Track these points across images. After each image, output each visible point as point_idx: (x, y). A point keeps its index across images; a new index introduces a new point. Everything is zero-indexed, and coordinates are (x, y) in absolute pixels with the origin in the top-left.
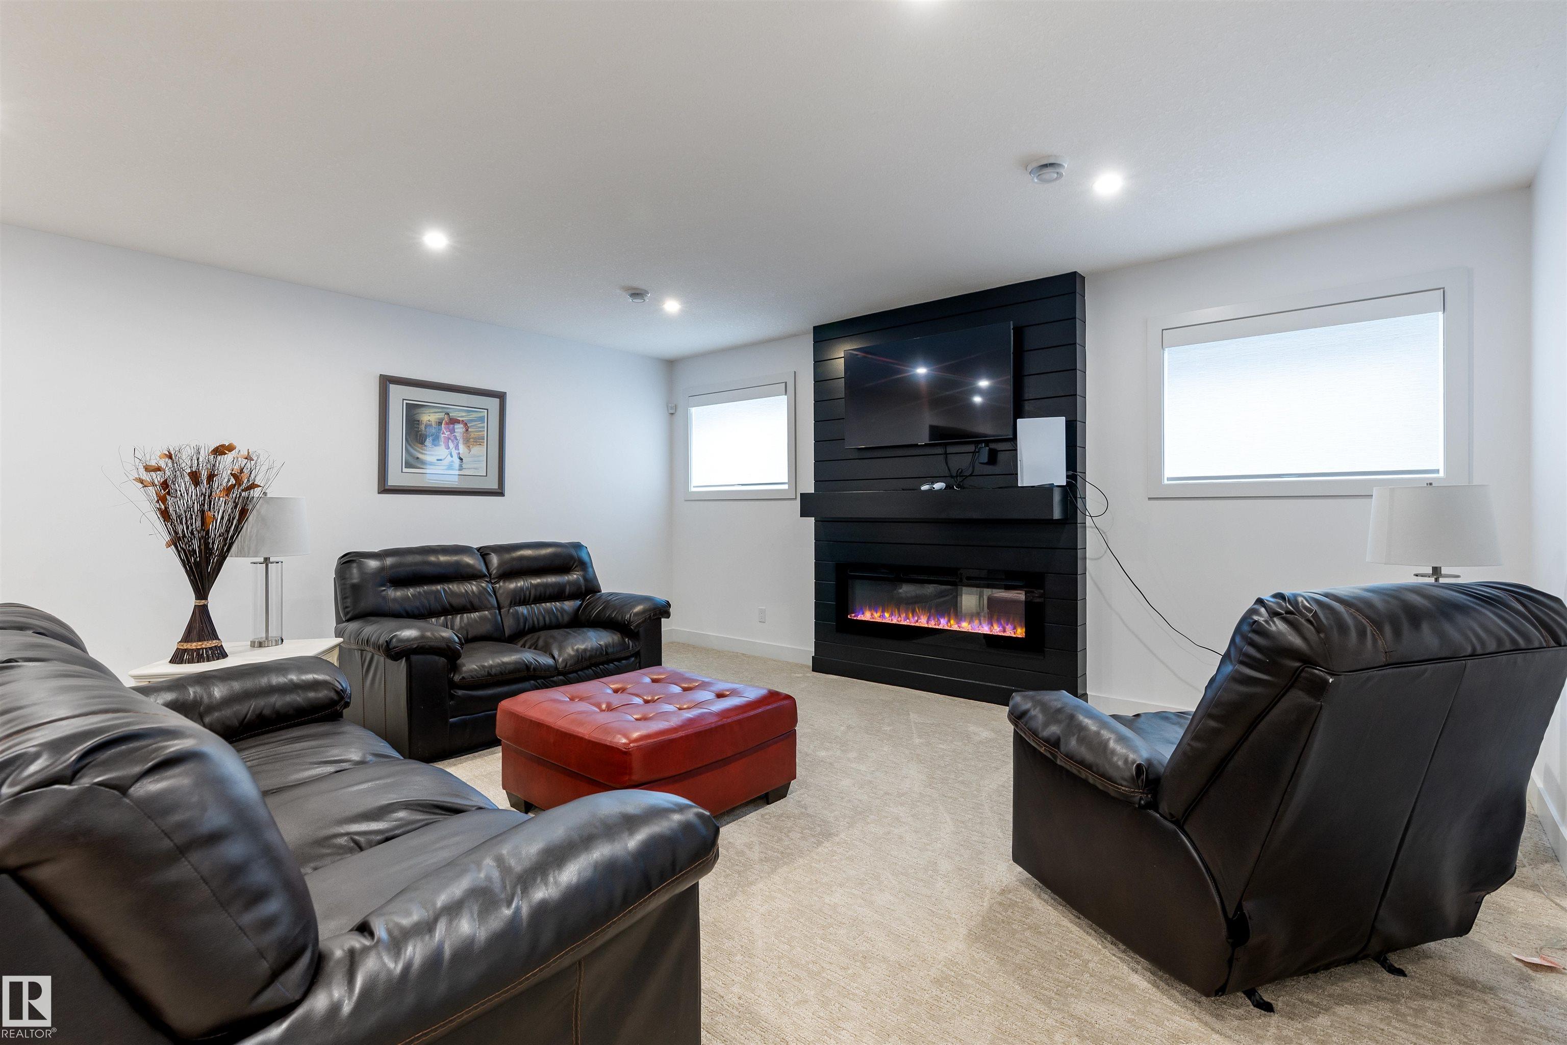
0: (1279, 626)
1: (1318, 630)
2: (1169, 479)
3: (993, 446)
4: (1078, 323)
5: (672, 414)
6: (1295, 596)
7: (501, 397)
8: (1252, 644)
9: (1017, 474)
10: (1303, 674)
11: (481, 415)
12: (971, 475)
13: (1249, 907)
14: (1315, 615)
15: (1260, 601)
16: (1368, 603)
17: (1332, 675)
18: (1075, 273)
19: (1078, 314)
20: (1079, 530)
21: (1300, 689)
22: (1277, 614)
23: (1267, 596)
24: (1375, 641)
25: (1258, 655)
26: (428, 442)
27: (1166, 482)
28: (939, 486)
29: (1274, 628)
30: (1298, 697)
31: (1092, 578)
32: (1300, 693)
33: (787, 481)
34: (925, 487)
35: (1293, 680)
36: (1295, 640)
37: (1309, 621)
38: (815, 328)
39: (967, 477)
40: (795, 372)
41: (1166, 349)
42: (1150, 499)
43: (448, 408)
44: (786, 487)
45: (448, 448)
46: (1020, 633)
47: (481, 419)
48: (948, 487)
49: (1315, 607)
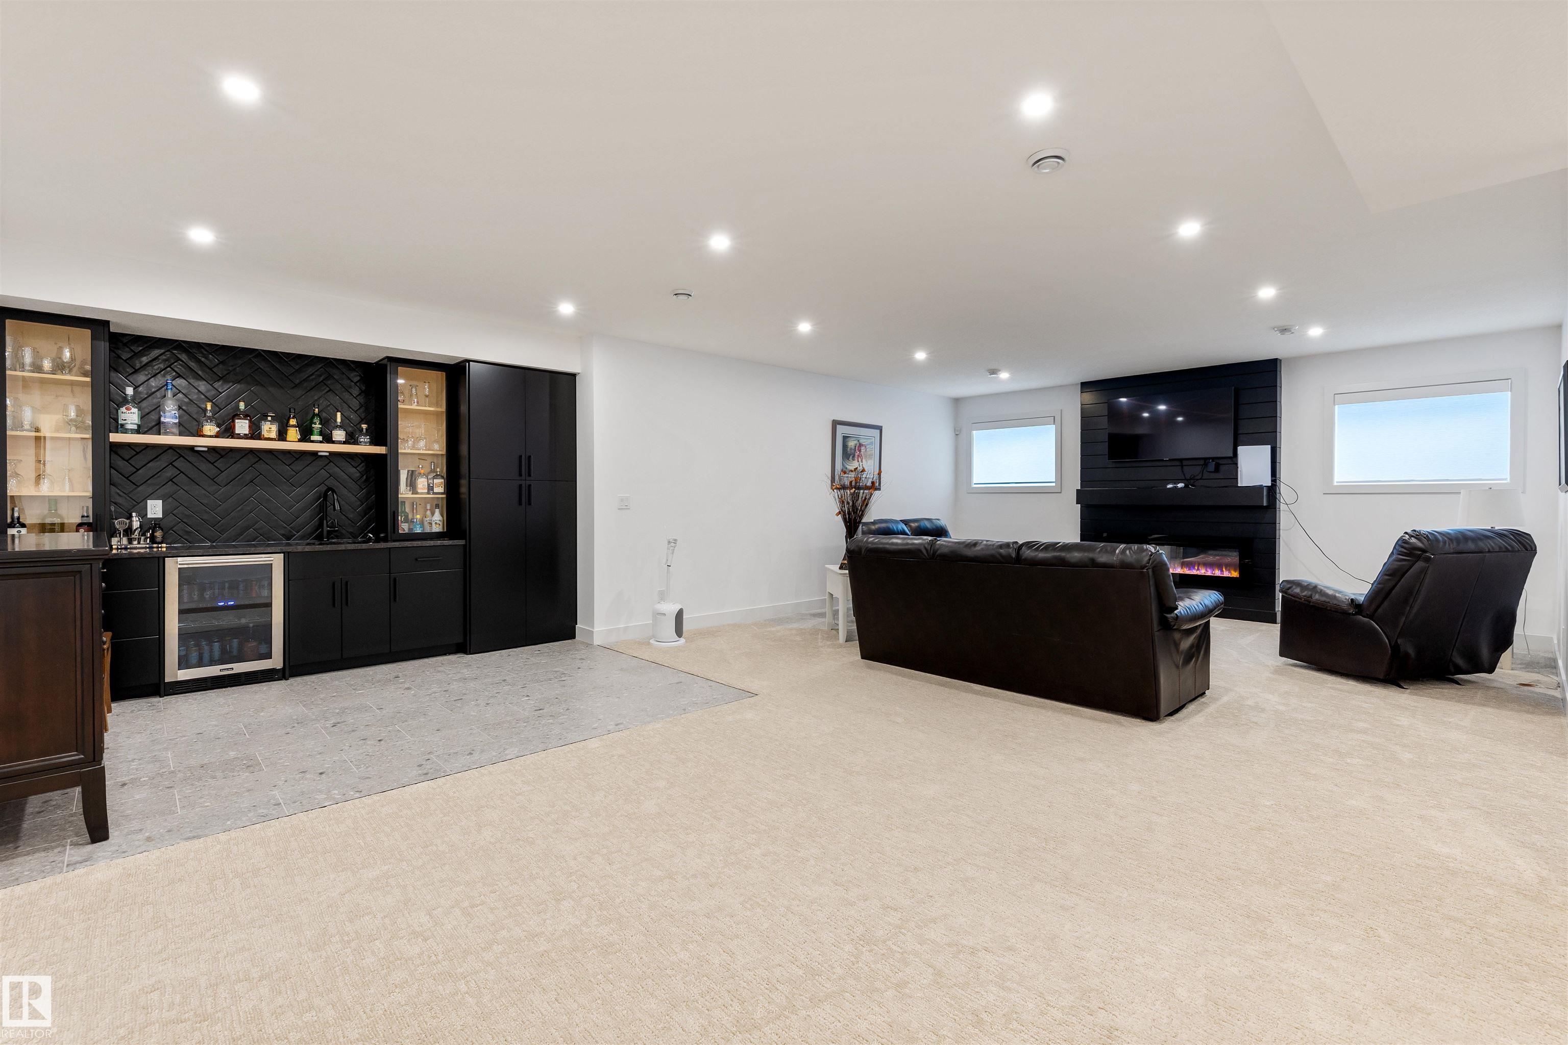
0: (1413, 540)
1: (1428, 541)
2: (1337, 482)
3: (1218, 461)
4: (1278, 388)
5: (957, 435)
6: (1420, 530)
7: (880, 428)
8: (1402, 547)
9: (1237, 479)
10: (1423, 556)
11: (872, 440)
12: (1200, 479)
13: (1399, 641)
14: (1427, 536)
15: (1406, 533)
16: (1448, 533)
17: (1433, 555)
18: (1277, 359)
19: (1278, 385)
20: (1277, 512)
21: (1422, 561)
22: (1413, 536)
23: (1409, 531)
24: (1449, 545)
25: (1405, 551)
26: (851, 458)
27: (1335, 484)
28: (1181, 485)
29: (1411, 541)
30: (1420, 564)
31: (1284, 541)
32: (1421, 562)
33: (1054, 481)
34: (1170, 486)
35: (1418, 558)
36: (1420, 544)
37: (1425, 538)
38: (1081, 383)
39: (1197, 480)
40: (1061, 410)
41: (1337, 406)
42: (1324, 494)
43: (859, 438)
44: (1054, 484)
45: (858, 462)
46: (1235, 574)
47: (872, 443)
48: (1186, 486)
49: (1427, 533)
